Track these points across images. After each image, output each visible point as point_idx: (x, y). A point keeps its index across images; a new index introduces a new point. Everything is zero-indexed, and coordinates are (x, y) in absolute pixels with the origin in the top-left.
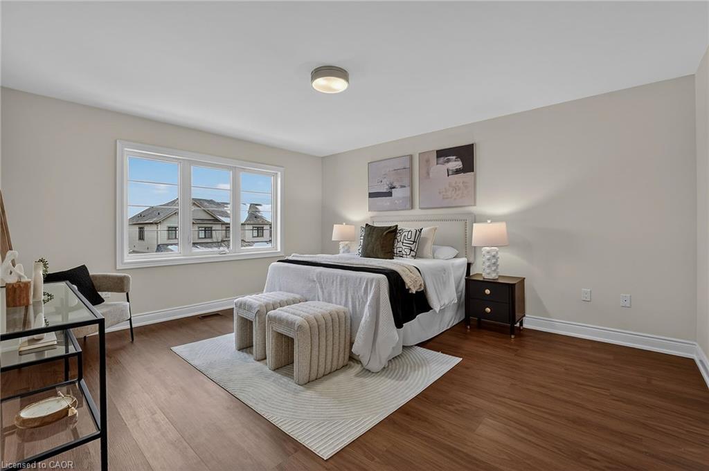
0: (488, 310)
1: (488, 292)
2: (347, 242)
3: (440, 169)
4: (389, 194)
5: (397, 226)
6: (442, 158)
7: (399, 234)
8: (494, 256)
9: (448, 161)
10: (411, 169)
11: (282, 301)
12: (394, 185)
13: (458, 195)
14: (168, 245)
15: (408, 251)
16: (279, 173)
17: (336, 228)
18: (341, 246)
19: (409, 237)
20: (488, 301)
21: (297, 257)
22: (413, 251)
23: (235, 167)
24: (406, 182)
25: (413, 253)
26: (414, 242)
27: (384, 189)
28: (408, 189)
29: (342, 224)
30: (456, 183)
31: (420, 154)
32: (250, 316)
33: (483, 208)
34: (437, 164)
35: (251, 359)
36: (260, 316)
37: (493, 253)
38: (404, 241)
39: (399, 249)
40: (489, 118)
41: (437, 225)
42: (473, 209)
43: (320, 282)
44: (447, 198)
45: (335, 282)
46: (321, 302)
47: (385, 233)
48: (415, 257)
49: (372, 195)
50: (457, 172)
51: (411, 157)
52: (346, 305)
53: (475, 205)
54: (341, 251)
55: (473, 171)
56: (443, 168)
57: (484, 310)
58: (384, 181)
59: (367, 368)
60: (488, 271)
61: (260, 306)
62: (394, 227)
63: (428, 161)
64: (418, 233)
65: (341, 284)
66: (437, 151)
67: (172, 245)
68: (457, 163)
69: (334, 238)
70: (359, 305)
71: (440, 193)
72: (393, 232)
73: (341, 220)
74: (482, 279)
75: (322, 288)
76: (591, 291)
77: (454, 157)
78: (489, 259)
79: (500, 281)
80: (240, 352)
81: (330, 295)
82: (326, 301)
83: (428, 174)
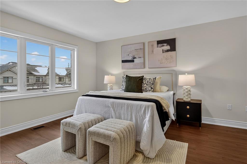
0: (188, 116)
1: (188, 107)
2: (111, 84)
3: (159, 50)
4: (133, 61)
5: (143, 76)
6: (160, 44)
7: (144, 80)
8: (189, 90)
9: (163, 46)
10: (144, 49)
11: (92, 120)
12: (135, 56)
13: (168, 62)
14: (3, 86)
15: (150, 89)
16: (76, 49)
17: (106, 77)
18: (108, 86)
19: (150, 82)
20: (188, 112)
21: (93, 93)
22: (152, 88)
23: (52, 44)
24: (141, 55)
25: (152, 90)
26: (153, 84)
27: (130, 58)
28: (142, 59)
29: (109, 75)
30: (167, 56)
31: (148, 42)
32: (73, 131)
33: (180, 68)
34: (157, 47)
35: (74, 157)
36: (81, 131)
37: (189, 89)
38: (148, 84)
39: (145, 88)
40: (183, 26)
41: (161, 76)
42: (175, 68)
43: (113, 107)
44: (162, 63)
45: (123, 108)
46: (114, 119)
47: (138, 80)
48: (153, 91)
49: (123, 61)
50: (168, 51)
51: (144, 44)
52: (131, 120)
53: (176, 67)
54: (109, 89)
55: (175, 51)
56: (160, 49)
57: (187, 117)
58: (130, 55)
59: (148, 156)
60: (187, 97)
61: (81, 124)
62: (142, 76)
63: (152, 46)
64: (154, 79)
65: (127, 108)
66: (157, 41)
67: (6, 86)
68: (167, 47)
69: (105, 82)
70: (140, 120)
71: (159, 61)
72: (141, 79)
73: (108, 74)
74: (183, 101)
75: (114, 110)
76: (232, 105)
77: (166, 44)
78: (187, 92)
79: (191, 102)
80: (66, 153)
81: (120, 114)
82: (117, 118)
83: (153, 51)
